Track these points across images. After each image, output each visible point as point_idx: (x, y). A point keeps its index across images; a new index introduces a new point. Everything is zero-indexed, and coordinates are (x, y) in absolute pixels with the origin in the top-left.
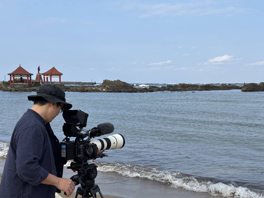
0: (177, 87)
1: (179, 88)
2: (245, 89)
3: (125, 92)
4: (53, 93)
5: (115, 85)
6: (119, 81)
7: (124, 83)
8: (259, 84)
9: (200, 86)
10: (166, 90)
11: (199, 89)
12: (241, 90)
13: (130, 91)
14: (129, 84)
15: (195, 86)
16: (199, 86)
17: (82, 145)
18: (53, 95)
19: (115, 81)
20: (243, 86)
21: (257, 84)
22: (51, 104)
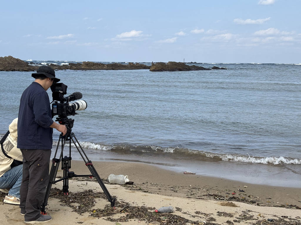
0: (81, 65)
1: (83, 67)
2: (153, 68)
3: (20, 70)
4: (49, 72)
5: (6, 63)
6: (10, 58)
7: (17, 60)
8: (168, 63)
9: (107, 65)
10: (68, 69)
11: (105, 68)
12: (149, 70)
13: (26, 70)
14: (23, 61)
15: (101, 65)
16: (105, 65)
17: (65, 106)
18: (49, 73)
19: (6, 58)
20: (151, 65)
21: (165, 63)
22: (48, 79)
